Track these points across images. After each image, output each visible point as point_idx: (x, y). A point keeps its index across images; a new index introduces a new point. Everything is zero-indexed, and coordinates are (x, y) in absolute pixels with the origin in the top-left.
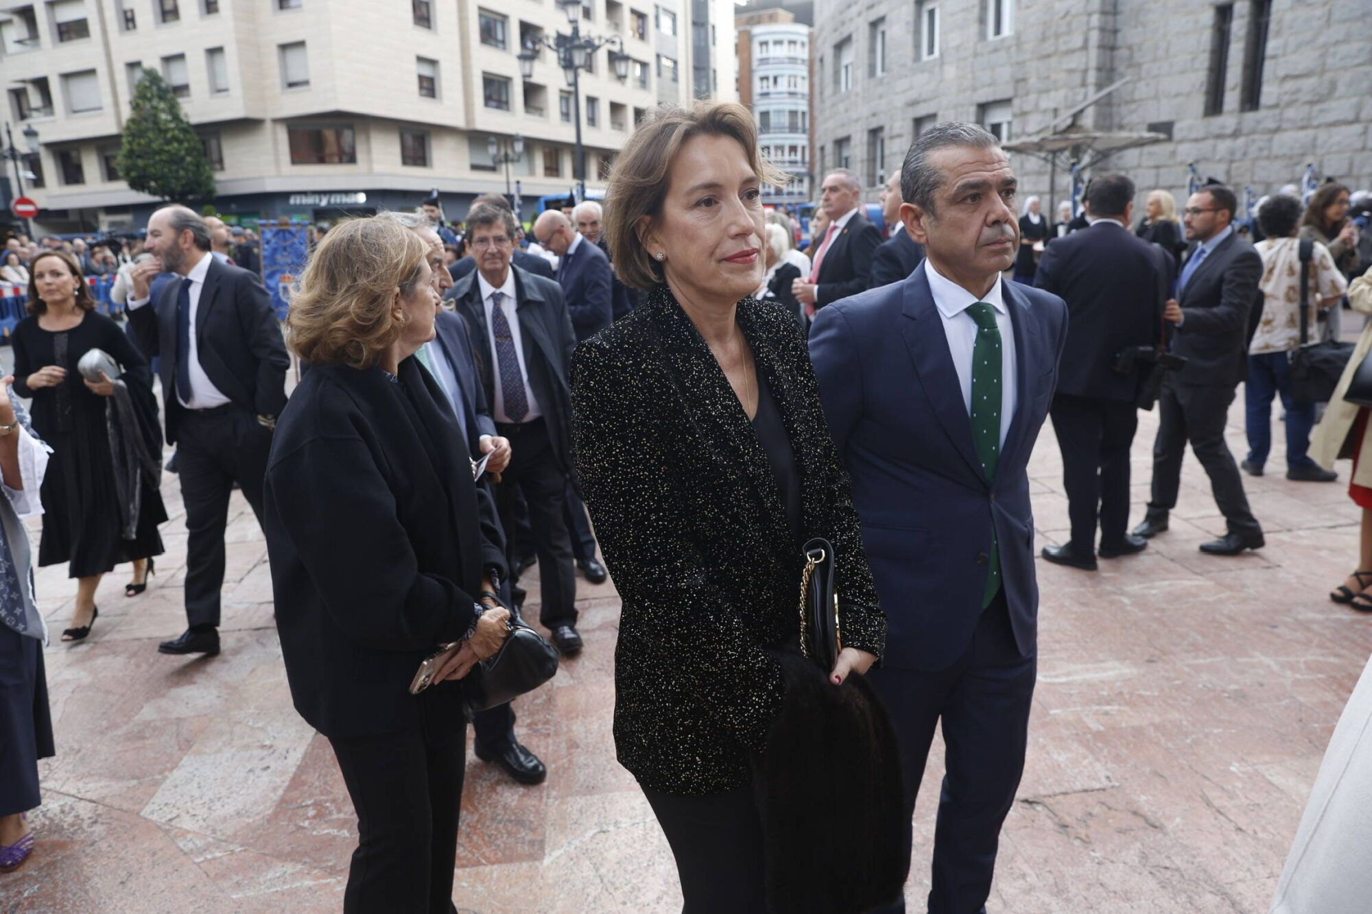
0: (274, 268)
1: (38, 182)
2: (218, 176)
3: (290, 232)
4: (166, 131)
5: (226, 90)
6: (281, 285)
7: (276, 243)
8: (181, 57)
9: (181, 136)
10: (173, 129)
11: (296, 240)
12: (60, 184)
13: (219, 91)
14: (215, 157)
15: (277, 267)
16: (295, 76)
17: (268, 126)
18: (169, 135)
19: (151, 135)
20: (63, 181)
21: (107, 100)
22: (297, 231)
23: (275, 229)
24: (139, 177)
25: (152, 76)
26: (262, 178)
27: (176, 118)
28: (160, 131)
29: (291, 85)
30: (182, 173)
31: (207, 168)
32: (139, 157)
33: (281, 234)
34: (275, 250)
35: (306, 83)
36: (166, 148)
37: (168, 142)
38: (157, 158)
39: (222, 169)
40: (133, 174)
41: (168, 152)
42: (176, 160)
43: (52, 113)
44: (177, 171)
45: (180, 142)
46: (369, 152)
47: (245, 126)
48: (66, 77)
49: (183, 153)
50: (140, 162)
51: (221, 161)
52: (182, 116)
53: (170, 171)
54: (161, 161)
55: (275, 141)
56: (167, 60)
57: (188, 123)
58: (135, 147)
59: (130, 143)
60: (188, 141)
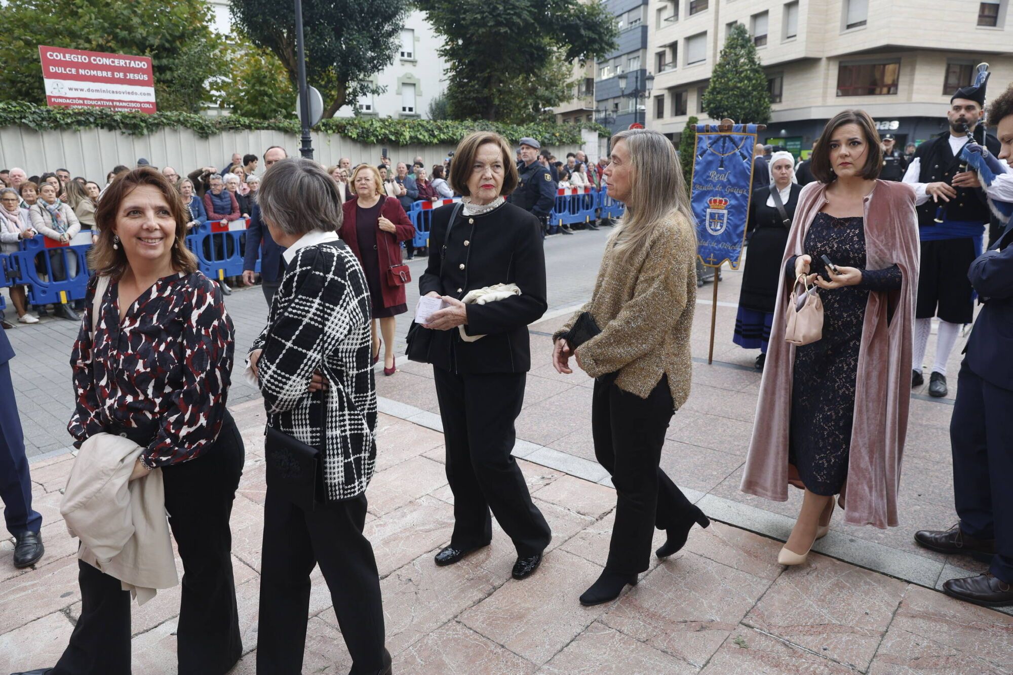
0: (704, 189)
1: (660, 114)
2: (774, 107)
3: (732, 140)
4: (742, 72)
5: (795, 36)
6: (708, 211)
7: (712, 154)
8: (766, 13)
9: (752, 75)
10: (747, 70)
11: (737, 151)
12: (672, 116)
13: (788, 38)
14: (777, 92)
15: (709, 187)
16: (854, 19)
17: (824, 63)
18: (743, 75)
19: (729, 75)
20: (674, 113)
21: (709, 53)
22: (741, 139)
23: (713, 135)
24: (716, 108)
25: (741, 31)
26: (810, 107)
27: (752, 61)
28: (737, 72)
29: (849, 27)
30: (746, 104)
31: (767, 100)
32: (718, 93)
33: (721, 143)
34: (709, 164)
35: (863, 23)
36: (739, 85)
37: (740, 82)
38: (731, 93)
39: (780, 101)
40: (712, 105)
41: (738, 88)
42: (744, 95)
43: (675, 66)
44: (743, 103)
45: (750, 79)
46: (911, 82)
47: (805, 64)
48: (689, 39)
49: (750, 88)
50: (719, 97)
51: (780, 95)
52: (756, 60)
53: (738, 102)
54: (733, 94)
55: (827, 77)
56: (755, 17)
57: (759, 64)
58: (717, 86)
59: (714, 82)
60: (757, 80)
